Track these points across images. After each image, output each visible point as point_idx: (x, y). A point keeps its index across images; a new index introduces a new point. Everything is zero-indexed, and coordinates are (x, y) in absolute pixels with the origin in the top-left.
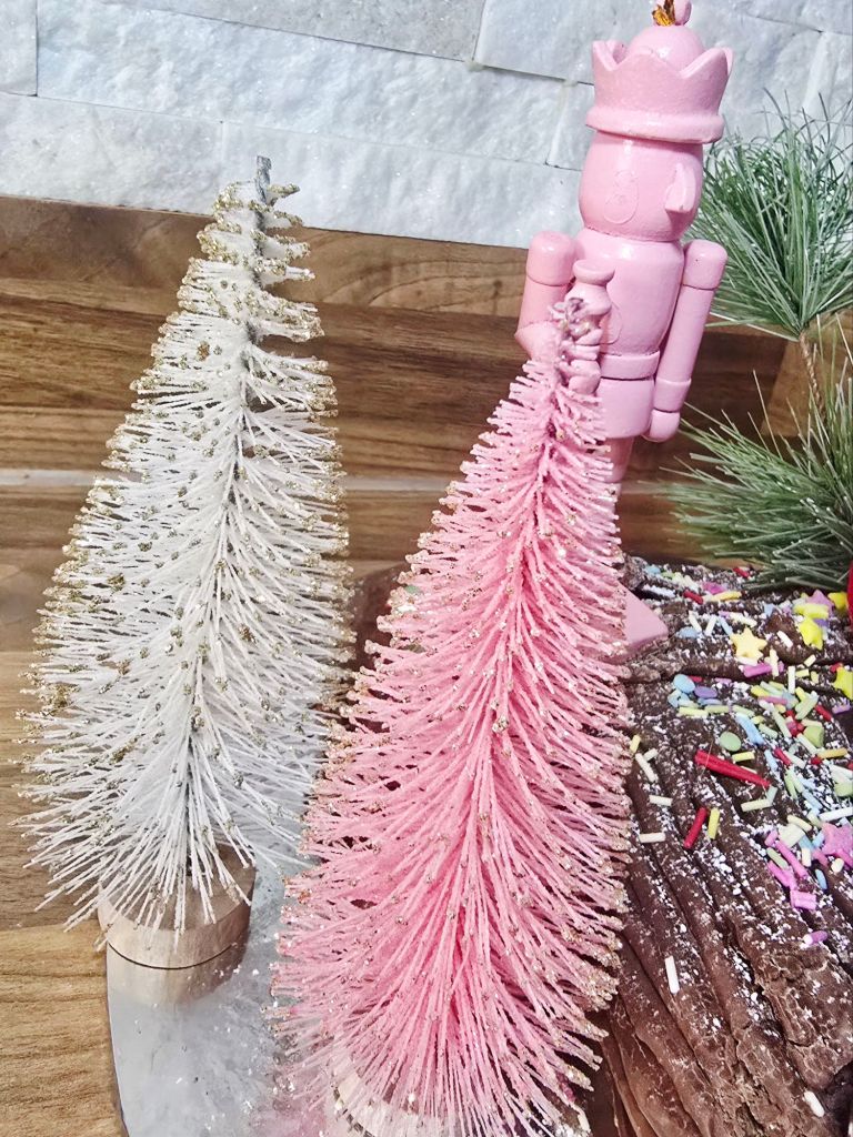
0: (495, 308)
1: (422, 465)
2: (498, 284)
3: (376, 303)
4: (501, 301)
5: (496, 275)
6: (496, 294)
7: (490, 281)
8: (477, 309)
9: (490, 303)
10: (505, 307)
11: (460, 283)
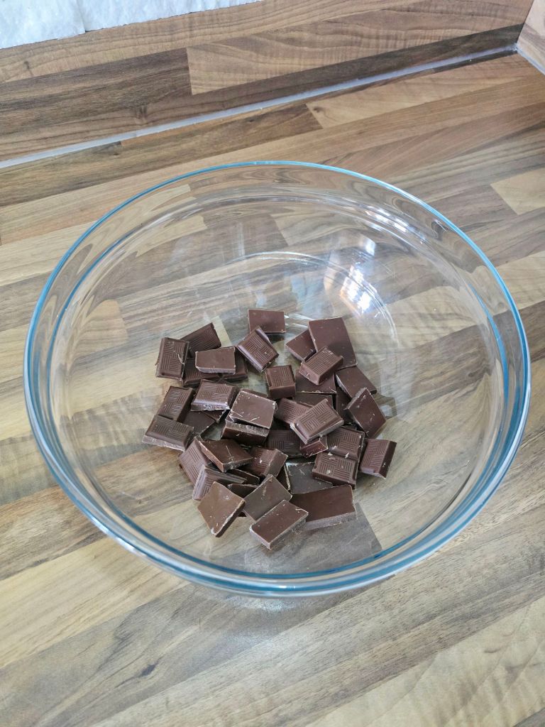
0: (32, 74)
1: (39, 147)
2: (26, 63)
4: (33, 70)
5: (22, 59)
6: (28, 68)
7: (22, 62)
8: (23, 77)
9: (28, 72)
10: (36, 72)
11: (9, 67)
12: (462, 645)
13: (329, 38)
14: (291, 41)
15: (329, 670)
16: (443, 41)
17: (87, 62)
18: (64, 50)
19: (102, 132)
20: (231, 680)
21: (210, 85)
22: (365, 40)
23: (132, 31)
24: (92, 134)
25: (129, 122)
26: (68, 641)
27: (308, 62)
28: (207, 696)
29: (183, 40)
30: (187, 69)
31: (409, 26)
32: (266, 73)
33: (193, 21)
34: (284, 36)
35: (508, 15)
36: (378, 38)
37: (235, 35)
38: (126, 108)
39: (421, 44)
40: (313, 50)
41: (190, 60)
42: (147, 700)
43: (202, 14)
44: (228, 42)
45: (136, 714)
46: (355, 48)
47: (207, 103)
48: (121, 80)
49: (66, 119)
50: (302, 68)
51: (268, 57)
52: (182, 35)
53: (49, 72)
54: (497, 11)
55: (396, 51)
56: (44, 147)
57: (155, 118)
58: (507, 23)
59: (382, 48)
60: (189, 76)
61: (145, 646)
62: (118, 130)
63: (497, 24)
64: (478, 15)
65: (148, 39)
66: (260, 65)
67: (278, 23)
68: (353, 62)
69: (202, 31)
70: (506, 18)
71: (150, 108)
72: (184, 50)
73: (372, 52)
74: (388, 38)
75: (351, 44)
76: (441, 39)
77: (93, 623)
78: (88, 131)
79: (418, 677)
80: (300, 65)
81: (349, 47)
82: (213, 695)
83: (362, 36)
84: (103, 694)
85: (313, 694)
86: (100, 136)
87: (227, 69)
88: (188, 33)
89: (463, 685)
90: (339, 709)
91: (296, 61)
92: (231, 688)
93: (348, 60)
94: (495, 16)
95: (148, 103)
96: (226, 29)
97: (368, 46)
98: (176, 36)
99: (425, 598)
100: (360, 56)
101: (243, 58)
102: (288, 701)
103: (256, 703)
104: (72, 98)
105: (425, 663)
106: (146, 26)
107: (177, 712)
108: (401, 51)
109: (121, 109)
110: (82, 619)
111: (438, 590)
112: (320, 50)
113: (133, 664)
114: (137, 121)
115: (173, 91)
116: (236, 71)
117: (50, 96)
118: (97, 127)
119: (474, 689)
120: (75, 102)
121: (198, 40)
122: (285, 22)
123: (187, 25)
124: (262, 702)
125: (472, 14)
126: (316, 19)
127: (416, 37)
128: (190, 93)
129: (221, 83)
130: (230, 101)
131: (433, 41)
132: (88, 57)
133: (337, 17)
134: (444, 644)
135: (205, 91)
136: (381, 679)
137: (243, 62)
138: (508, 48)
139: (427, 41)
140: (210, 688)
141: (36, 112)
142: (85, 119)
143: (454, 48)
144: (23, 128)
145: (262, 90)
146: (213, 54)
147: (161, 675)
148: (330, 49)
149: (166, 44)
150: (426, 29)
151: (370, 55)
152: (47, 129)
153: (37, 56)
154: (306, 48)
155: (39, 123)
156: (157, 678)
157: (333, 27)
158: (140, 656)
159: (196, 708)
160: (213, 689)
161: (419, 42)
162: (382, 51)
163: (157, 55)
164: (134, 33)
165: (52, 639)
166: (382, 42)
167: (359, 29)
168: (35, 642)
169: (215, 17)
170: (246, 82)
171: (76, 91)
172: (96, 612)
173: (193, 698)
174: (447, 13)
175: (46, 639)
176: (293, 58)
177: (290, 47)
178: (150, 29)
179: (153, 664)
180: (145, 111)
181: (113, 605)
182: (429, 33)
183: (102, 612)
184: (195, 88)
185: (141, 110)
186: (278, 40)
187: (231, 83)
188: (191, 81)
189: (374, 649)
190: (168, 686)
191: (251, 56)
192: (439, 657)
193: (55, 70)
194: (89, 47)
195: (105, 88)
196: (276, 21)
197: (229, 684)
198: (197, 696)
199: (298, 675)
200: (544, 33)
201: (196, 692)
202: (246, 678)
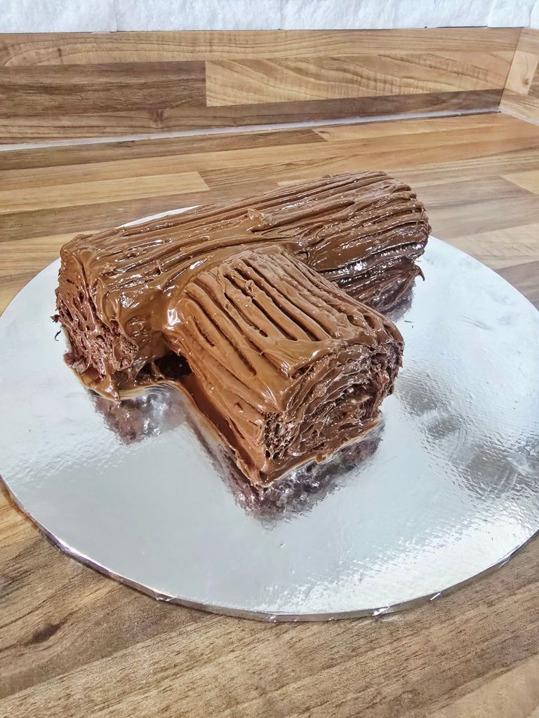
0: (62, 61)
1: (55, 136)
2: (59, 50)
3: (7, 65)
4: (64, 58)
5: (56, 46)
6: (60, 55)
7: (55, 49)
8: (54, 62)
9: (59, 59)
10: (67, 60)
11: (42, 51)
13: (333, 74)
14: (299, 70)
15: (378, 651)
16: (434, 94)
17: (115, 59)
18: (95, 44)
19: (118, 130)
20: (195, 660)
21: (225, 100)
22: (364, 80)
23: (159, 37)
24: (108, 130)
25: (145, 124)
27: (314, 93)
28: (145, 688)
29: (202, 53)
30: (204, 80)
31: (403, 74)
32: (276, 97)
33: (214, 38)
34: (293, 65)
35: (489, 78)
36: (375, 80)
37: (250, 56)
38: (144, 109)
39: (414, 93)
40: (318, 82)
41: (207, 72)
43: (221, 33)
44: (243, 62)
46: (355, 86)
47: (220, 117)
48: (143, 81)
49: (85, 110)
50: (308, 98)
51: (278, 81)
52: (203, 48)
53: (79, 63)
54: (479, 73)
55: (392, 96)
56: (60, 135)
57: (171, 123)
58: (489, 86)
59: (380, 90)
60: (205, 88)
61: (50, 592)
62: (134, 130)
63: (480, 86)
64: (462, 74)
65: (172, 47)
66: (271, 88)
67: (289, 52)
68: (354, 99)
69: (220, 48)
70: (487, 81)
71: (167, 113)
72: (203, 62)
73: (371, 93)
74: (385, 82)
75: (352, 82)
76: (432, 92)
78: (105, 127)
80: (307, 94)
81: (351, 85)
82: (157, 687)
83: (361, 77)
85: (350, 696)
86: (115, 134)
87: (241, 87)
88: (208, 48)
91: (303, 90)
92: (195, 674)
93: (350, 97)
94: (477, 78)
95: (165, 108)
96: (243, 50)
97: (367, 87)
98: (198, 49)
100: (361, 95)
101: (255, 79)
102: (303, 707)
103: (240, 707)
104: (95, 90)
106: (171, 34)
108: (396, 96)
109: (138, 109)
112: (325, 83)
113: (20, 622)
114: (153, 124)
115: (190, 100)
116: (248, 90)
117: (75, 86)
118: (114, 123)
120: (97, 94)
121: (216, 56)
122: (294, 52)
123: (207, 41)
124: (253, 707)
125: (458, 73)
126: (322, 54)
127: (409, 85)
128: (205, 105)
129: (234, 99)
130: (242, 118)
131: (425, 92)
132: (116, 54)
133: (340, 55)
135: (218, 105)
137: (254, 83)
138: (492, 110)
139: (420, 92)
140: (155, 673)
141: (58, 99)
142: (104, 114)
143: (444, 102)
144: (45, 113)
145: (271, 113)
146: (229, 71)
147: (67, 643)
148: (333, 83)
149: (188, 54)
150: (419, 79)
151: (370, 95)
152: (66, 118)
153: (70, 46)
154: (312, 80)
155: (61, 110)
156: (58, 649)
157: (336, 65)
158: (37, 609)
159: (119, 712)
160: (159, 676)
161: (412, 91)
162: (380, 94)
163: (179, 63)
164: (160, 39)
166: (380, 85)
167: (359, 69)
169: (232, 37)
170: (256, 103)
171: (100, 84)
173: (120, 690)
174: (435, 68)
176: (301, 86)
177: (299, 76)
178: (174, 38)
180: (162, 115)
182: (421, 84)
184: (210, 100)
185: (157, 115)
186: (287, 67)
187: (244, 101)
188: (207, 93)
189: (458, 619)
190: (75, 665)
191: (263, 78)
193: (84, 62)
194: (118, 45)
195: (127, 86)
196: (286, 50)
197: (189, 668)
198: (128, 687)
199: (322, 658)
200: (524, 90)
201: (125, 679)
202: (223, 659)
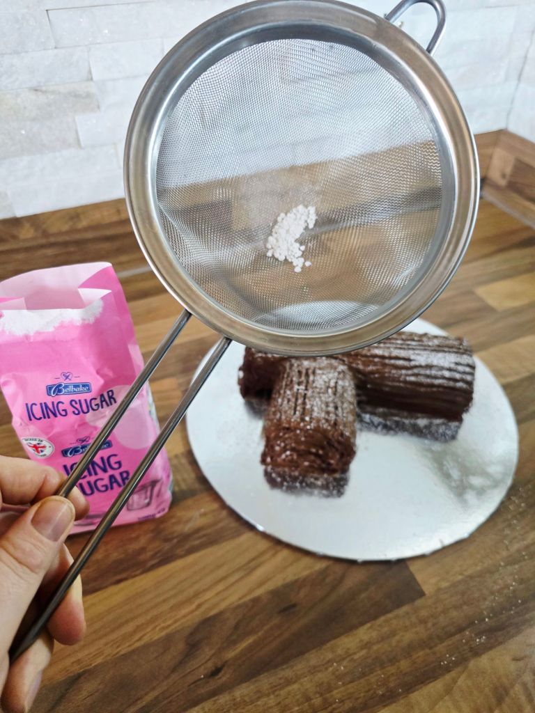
0: (120, 218)
2: (119, 211)
3: (79, 227)
5: (116, 208)
6: (119, 214)
11: (106, 213)
12: (492, 653)
20: (289, 682)
26: (146, 646)
28: (268, 695)
42: (216, 698)
45: (206, 709)
61: (213, 651)
77: (168, 631)
79: (454, 681)
82: (273, 694)
84: (178, 691)
85: (362, 695)
89: (496, 688)
90: (386, 708)
92: (290, 688)
99: (454, 614)
103: (312, 701)
105: (460, 669)
107: (243, 708)
110: (158, 629)
111: (465, 607)
113: (203, 666)
119: (507, 693)
124: (317, 701)
134: (476, 652)
136: (422, 683)
140: (271, 688)
147: (228, 676)
156: (224, 678)
158: (209, 660)
159: (259, 705)
160: (274, 689)
165: (133, 644)
168: (118, 647)
172: (169, 622)
173: (257, 696)
175: (127, 645)
179: (219, 666)
181: (184, 616)
183: (176, 622)
189: (414, 656)
190: (233, 686)
192: (472, 664)
197: (287, 685)
198: (260, 694)
199: (348, 679)
200: (503, 182)
201: (259, 691)
202: (302, 680)
